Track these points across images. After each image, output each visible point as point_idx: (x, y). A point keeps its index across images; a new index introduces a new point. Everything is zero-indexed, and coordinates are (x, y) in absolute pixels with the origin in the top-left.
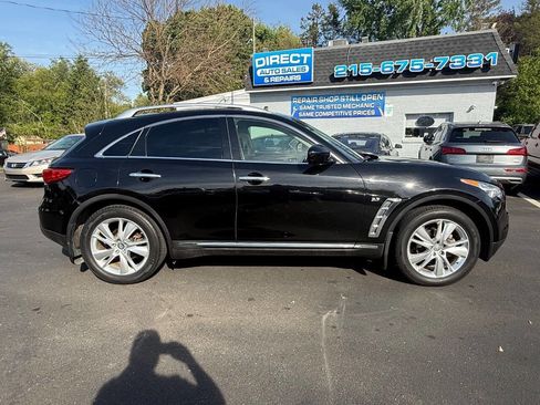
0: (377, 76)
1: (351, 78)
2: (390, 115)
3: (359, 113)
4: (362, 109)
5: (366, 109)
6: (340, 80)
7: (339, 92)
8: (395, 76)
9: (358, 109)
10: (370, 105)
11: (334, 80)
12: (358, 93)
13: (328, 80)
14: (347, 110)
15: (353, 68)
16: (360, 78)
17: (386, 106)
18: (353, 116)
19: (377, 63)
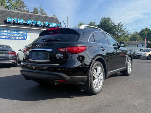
0: (25, 24)
1: (14, 23)
2: (30, 39)
3: (17, 38)
4: (18, 36)
5: (20, 36)
6: (10, 23)
7: (8, 29)
8: (32, 25)
9: (16, 36)
10: (21, 35)
11: (6, 22)
12: (16, 30)
13: (3, 23)
14: (11, 36)
15: (15, 19)
16: (19, 24)
17: (27, 36)
18: (14, 39)
19: (25, 20)
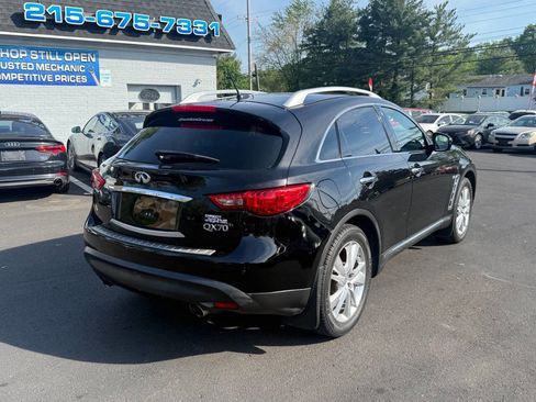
0: (92, 28)
1: (51, 24)
2: (109, 84)
3: (63, 78)
4: (67, 73)
5: (73, 73)
6: (34, 25)
7: (30, 45)
8: (115, 30)
9: (61, 73)
10: (80, 68)
11: (19, 20)
12: (59, 49)
13: (12, 23)
14: (44, 73)
15: (54, 9)
16: (66, 27)
17: (101, 71)
18: (55, 83)
19: (89, 9)
